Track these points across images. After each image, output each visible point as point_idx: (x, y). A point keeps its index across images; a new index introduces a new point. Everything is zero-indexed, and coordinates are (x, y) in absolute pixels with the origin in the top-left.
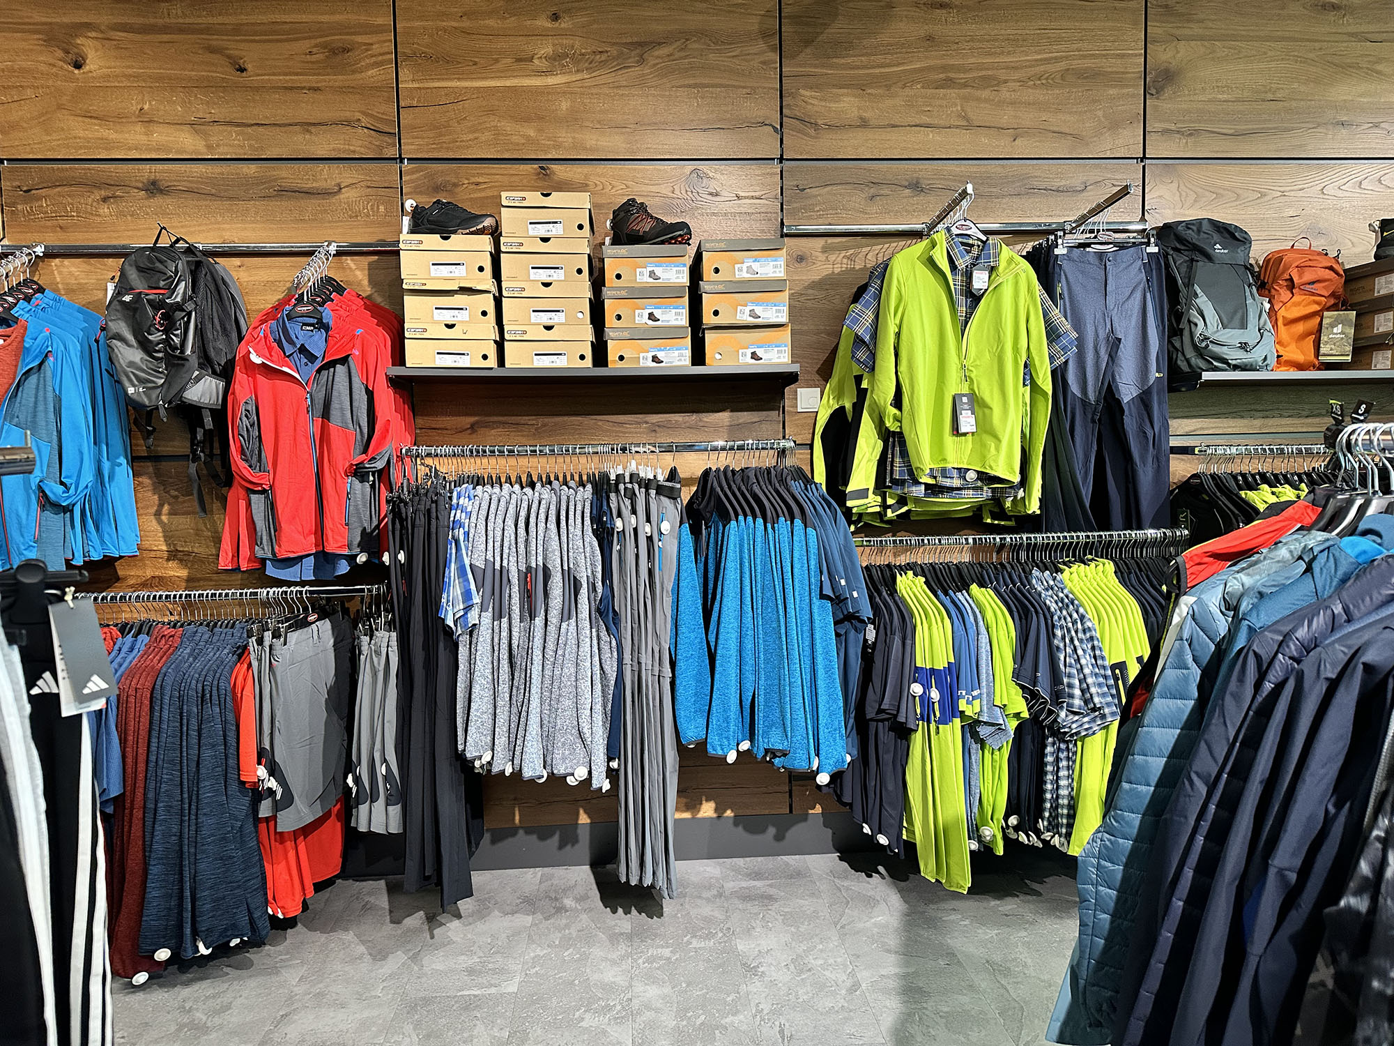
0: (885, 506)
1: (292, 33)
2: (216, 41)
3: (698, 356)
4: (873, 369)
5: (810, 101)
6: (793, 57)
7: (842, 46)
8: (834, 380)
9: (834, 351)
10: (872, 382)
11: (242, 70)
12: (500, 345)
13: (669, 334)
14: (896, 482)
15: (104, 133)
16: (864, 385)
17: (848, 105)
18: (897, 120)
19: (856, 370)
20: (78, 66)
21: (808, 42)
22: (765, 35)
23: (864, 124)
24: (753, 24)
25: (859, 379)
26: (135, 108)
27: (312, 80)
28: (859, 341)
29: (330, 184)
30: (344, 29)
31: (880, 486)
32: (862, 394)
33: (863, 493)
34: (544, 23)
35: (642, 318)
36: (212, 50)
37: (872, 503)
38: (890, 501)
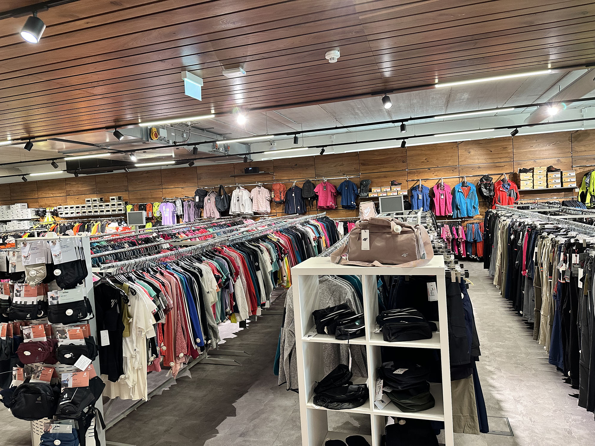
0: (591, 205)
1: (498, 146)
2: (488, 148)
3: (562, 186)
4: (589, 187)
5: (577, 149)
6: (574, 142)
7: (581, 140)
8: (582, 187)
9: (582, 183)
10: (589, 188)
11: (491, 152)
12: (533, 186)
13: (558, 183)
14: (593, 202)
15: (472, 161)
16: (588, 189)
17: (583, 148)
18: (591, 150)
19: (586, 187)
20: (469, 153)
21: (576, 140)
22: (569, 140)
23: (585, 151)
24: (567, 139)
25: (587, 188)
26: (477, 158)
27: (501, 152)
28: (587, 183)
29: (503, 165)
30: (506, 145)
31: (591, 202)
32: (587, 190)
33: (588, 203)
34: (535, 141)
35: (553, 181)
36: (487, 149)
37: (589, 205)
38: (592, 204)
